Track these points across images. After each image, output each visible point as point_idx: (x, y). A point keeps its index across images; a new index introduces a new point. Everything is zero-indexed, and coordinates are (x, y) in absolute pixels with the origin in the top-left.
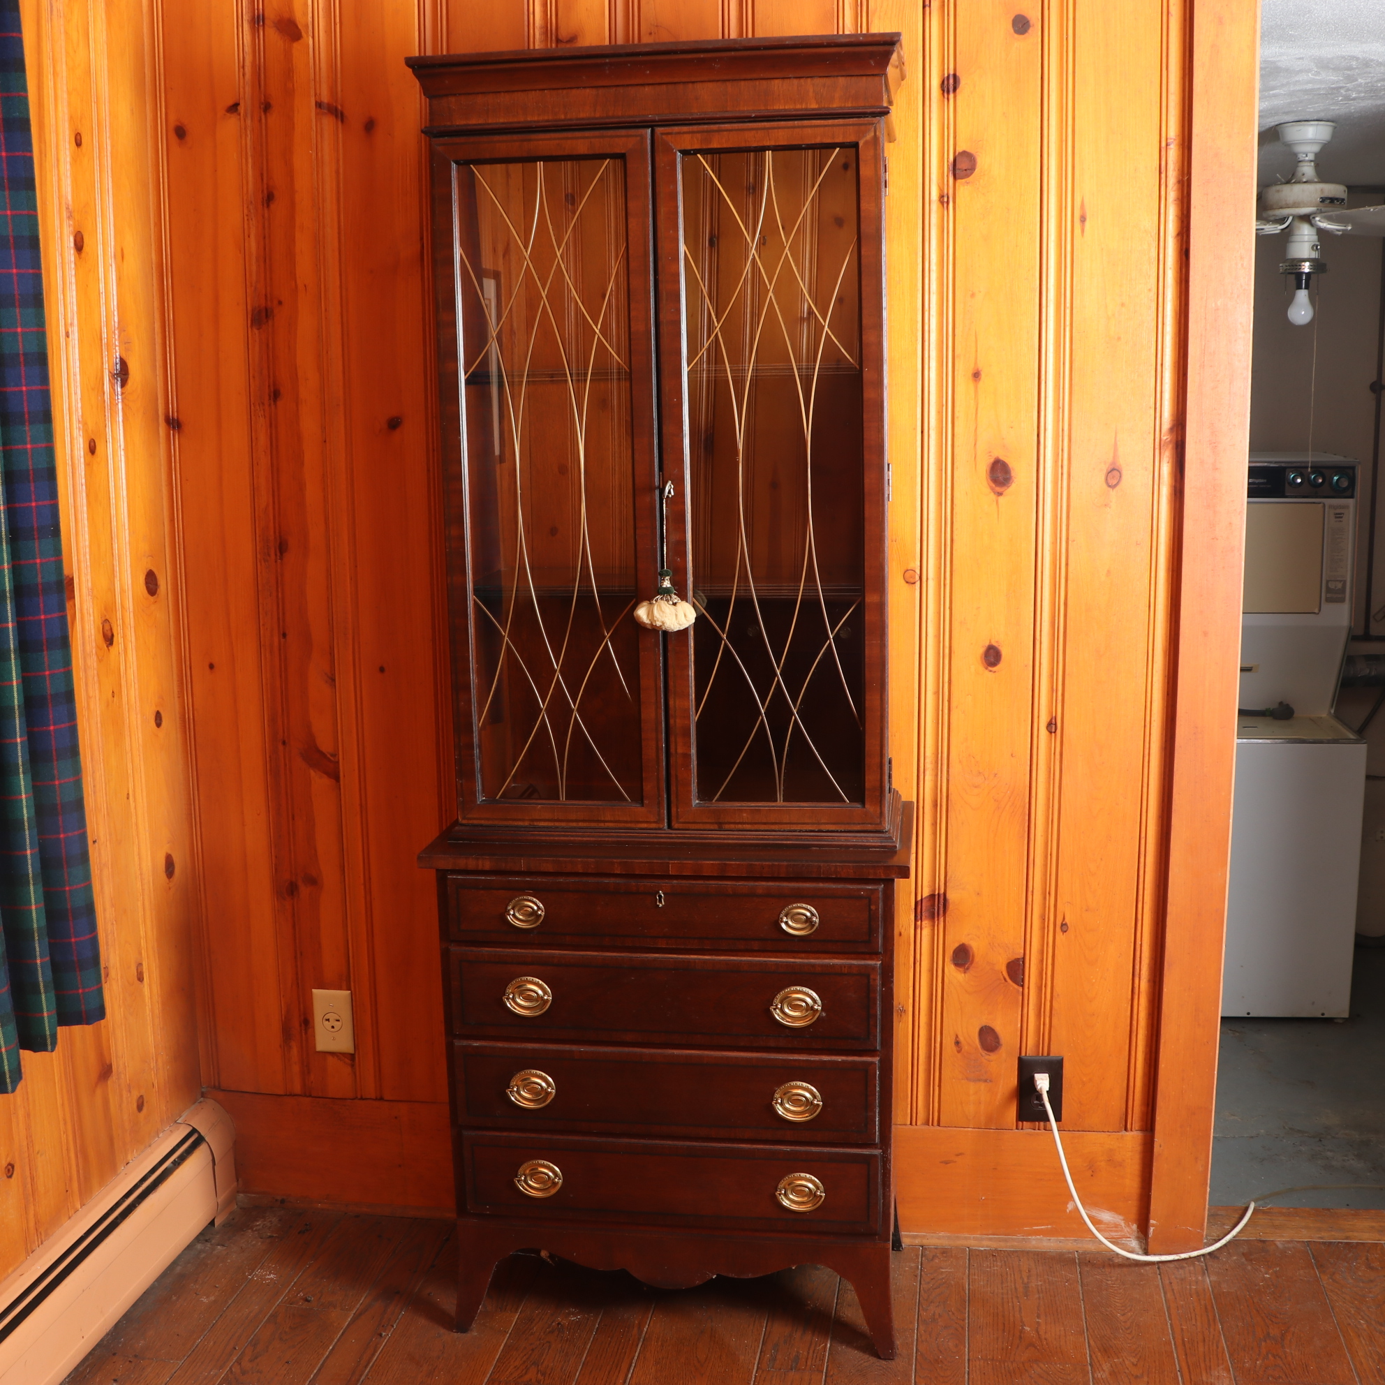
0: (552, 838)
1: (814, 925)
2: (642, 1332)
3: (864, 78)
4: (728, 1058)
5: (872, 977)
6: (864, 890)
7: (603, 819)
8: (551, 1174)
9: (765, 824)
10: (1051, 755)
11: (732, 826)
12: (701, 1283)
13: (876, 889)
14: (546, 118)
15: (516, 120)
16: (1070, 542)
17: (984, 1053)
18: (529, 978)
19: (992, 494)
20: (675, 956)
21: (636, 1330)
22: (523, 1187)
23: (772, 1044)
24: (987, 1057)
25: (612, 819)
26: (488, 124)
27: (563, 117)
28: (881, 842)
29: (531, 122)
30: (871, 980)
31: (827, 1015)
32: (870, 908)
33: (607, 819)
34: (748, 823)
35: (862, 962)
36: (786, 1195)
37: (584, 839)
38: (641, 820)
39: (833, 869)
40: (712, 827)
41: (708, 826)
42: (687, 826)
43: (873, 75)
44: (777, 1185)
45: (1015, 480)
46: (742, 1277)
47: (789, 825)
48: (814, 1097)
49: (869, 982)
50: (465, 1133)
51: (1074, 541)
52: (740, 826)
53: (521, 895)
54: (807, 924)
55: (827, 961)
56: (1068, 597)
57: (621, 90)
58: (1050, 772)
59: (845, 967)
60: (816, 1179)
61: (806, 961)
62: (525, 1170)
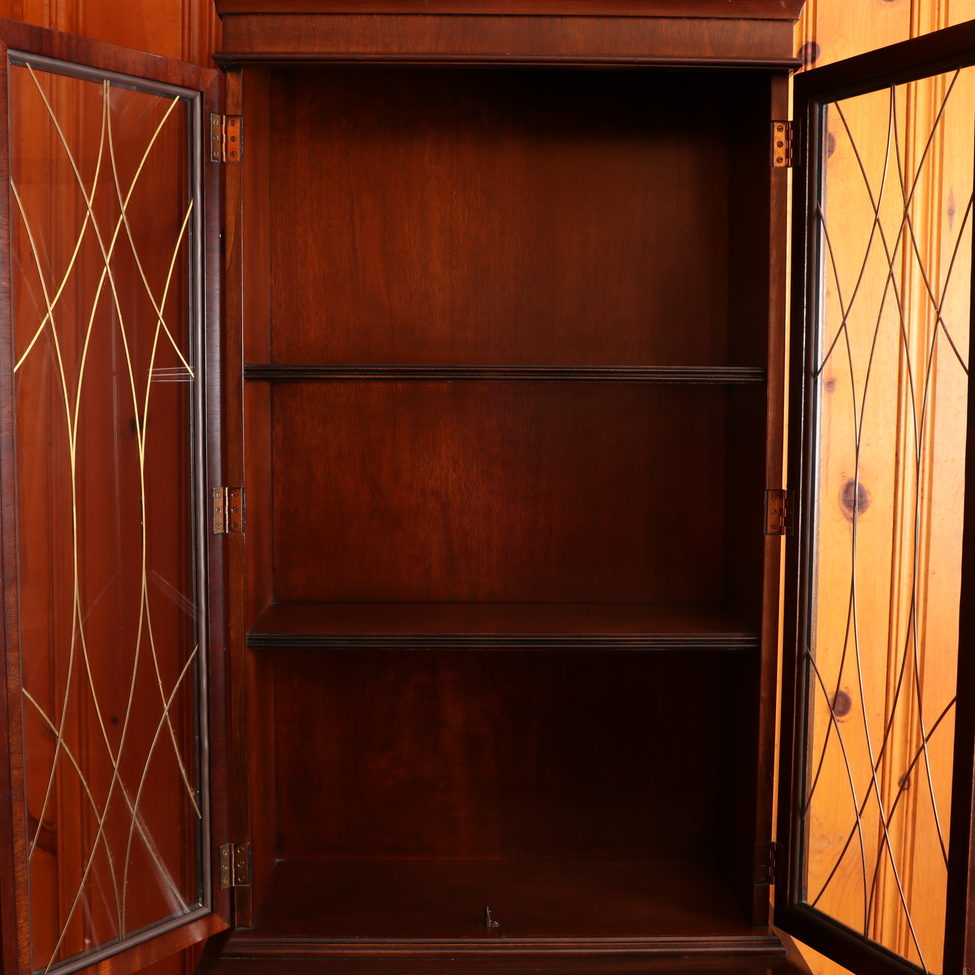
0: (357, 952)
3: (771, 23)
10: (903, 814)
14: (374, 49)
15: (335, 50)
16: (930, 575)
19: (845, 520)
26: (300, 53)
27: (396, 49)
29: (355, 53)
37: (399, 952)
43: (782, 20)
45: (871, 505)
51: (934, 573)
56: (927, 636)
57: (471, 20)
58: (901, 833)
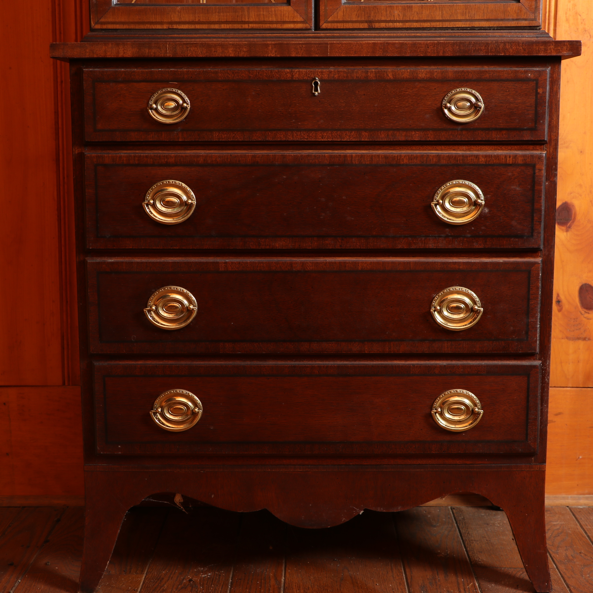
1: (479, 111)
2: (280, 582)
4: (384, 263)
5: (538, 167)
6: (531, 72)
7: (247, 20)
8: (190, 404)
9: (417, 21)
11: (383, 25)
12: (348, 520)
13: (543, 71)
17: (583, 311)
18: (171, 181)
20: (330, 151)
21: (272, 582)
22: (159, 420)
23: (431, 245)
24: (586, 315)
25: (257, 20)
28: (537, 37)
30: (537, 171)
31: (490, 211)
32: (537, 91)
33: (251, 20)
34: (399, 22)
35: (527, 153)
36: (442, 414)
38: (287, 20)
39: (501, 46)
40: (362, 26)
41: (356, 26)
42: (335, 26)
44: (433, 404)
46: (391, 511)
47: (441, 23)
48: (475, 302)
49: (534, 173)
50: (97, 364)
52: (391, 25)
53: (164, 88)
54: (472, 110)
55: (490, 152)
59: (510, 157)
60: (473, 395)
61: (468, 152)
62: (161, 403)
